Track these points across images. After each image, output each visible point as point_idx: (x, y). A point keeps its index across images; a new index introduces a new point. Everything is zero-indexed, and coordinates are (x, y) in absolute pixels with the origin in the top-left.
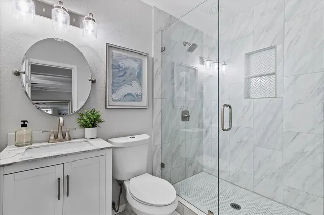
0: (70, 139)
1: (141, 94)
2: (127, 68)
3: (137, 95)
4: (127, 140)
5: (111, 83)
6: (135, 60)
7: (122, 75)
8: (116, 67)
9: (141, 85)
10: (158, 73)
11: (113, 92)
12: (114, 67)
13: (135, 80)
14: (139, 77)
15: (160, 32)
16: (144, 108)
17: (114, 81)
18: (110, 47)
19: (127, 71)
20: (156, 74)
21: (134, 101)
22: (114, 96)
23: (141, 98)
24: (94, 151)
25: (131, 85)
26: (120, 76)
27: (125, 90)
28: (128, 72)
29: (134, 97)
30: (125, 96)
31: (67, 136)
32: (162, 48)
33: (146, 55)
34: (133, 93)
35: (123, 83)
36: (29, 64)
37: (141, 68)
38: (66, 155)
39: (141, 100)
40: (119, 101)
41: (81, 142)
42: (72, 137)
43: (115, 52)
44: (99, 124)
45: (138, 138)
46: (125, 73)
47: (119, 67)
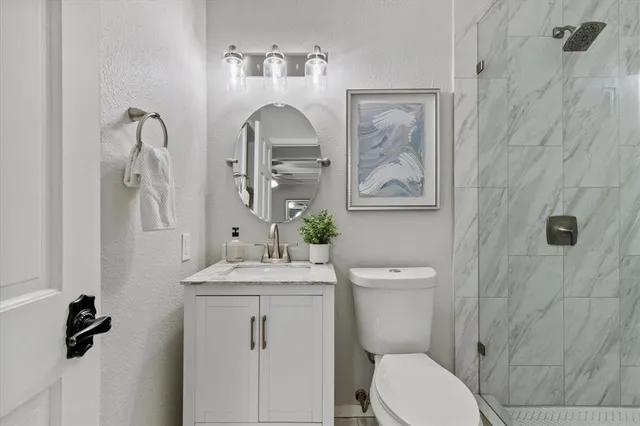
0: (290, 260)
1: (423, 179)
2: (390, 129)
3: (412, 183)
4: (384, 274)
5: (357, 163)
6: (408, 109)
7: (380, 145)
8: (367, 130)
9: (421, 160)
10: (468, 126)
11: (361, 179)
12: (363, 131)
13: (407, 151)
14: (416, 144)
15: (474, 29)
16: (430, 210)
17: (362, 158)
18: (353, 96)
19: (388, 135)
20: (461, 131)
21: (403, 195)
22: (362, 187)
23: (422, 188)
24: (301, 284)
25: (397, 162)
26: (375, 147)
27: (385, 173)
28: (391, 137)
29: (403, 186)
30: (385, 185)
31: (285, 255)
32: (478, 66)
33: (433, 92)
34: (402, 178)
35: (381, 160)
36: (268, 148)
37: (420, 124)
38: (261, 283)
39: (421, 192)
40: (372, 196)
41: (301, 266)
42: (293, 256)
43: (363, 102)
44: (332, 239)
45: (406, 274)
46: (385, 139)
47: (372, 129)
